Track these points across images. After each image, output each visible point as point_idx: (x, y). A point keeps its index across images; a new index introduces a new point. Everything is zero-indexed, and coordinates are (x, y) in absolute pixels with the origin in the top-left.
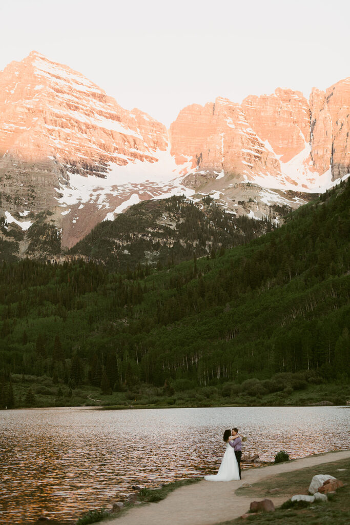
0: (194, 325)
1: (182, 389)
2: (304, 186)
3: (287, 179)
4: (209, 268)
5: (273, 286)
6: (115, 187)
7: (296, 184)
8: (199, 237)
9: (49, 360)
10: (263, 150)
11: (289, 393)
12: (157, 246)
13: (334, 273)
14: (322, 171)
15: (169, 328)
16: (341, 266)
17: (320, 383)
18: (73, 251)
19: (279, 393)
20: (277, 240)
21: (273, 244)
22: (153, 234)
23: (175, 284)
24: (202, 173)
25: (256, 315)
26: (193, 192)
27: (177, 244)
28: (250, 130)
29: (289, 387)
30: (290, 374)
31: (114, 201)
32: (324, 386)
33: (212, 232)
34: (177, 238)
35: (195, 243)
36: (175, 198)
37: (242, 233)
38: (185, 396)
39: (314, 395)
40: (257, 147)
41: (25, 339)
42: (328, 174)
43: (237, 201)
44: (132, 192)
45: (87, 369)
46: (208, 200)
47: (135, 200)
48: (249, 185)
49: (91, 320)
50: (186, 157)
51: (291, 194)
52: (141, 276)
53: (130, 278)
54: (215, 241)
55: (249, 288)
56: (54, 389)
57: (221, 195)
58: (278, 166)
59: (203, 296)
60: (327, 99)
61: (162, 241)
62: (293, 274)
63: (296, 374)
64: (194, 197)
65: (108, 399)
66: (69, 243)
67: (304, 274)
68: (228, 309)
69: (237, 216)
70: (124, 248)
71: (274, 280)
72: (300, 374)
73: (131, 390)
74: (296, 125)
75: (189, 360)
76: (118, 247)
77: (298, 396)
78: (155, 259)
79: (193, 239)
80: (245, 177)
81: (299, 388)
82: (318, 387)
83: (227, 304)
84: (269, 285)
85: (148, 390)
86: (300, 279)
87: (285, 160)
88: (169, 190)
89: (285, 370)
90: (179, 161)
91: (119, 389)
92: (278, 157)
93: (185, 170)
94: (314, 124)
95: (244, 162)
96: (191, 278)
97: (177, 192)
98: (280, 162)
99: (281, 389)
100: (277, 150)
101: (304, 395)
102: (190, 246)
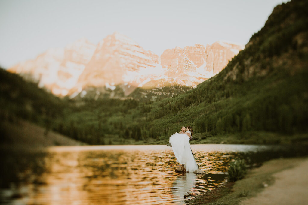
0: (167, 119)
1: (163, 139)
2: (204, 76)
3: (199, 73)
4: (173, 101)
5: (194, 106)
6: (142, 76)
7: (201, 75)
8: (170, 92)
9: (118, 130)
10: (191, 64)
11: (200, 140)
12: (156, 95)
13: (215, 101)
14: (210, 71)
15: (159, 120)
16: (217, 99)
17: (210, 137)
18: (129, 96)
19: (197, 140)
20: (195, 92)
21: (194, 92)
22: (155, 91)
23: (161, 106)
24: (171, 71)
25: (188, 115)
26: (168, 77)
27: (162, 94)
28: (186, 57)
29: (200, 138)
30: (200, 134)
31: (142, 80)
32: (212, 138)
33: (174, 90)
34: (163, 92)
35: (168, 94)
36: (162, 79)
37: (184, 91)
38: (163, 141)
39: (209, 141)
40: (189, 63)
41: (111, 124)
42: (212, 71)
43: (182, 80)
44: (148, 77)
45: (131, 133)
46: (172, 80)
47: (149, 80)
48: (186, 75)
49: (133, 117)
50: (165, 66)
51: (200, 78)
52: (150, 103)
53: (146, 104)
54: (175, 93)
55: (186, 107)
56: (119, 140)
57: (177, 78)
58: (196, 69)
59: (171, 110)
60: (212, 48)
61: (157, 93)
62: (201, 102)
63: (202, 134)
64: (168, 79)
65: (137, 143)
66: (127, 94)
67: (205, 102)
68: (179, 113)
69: (182, 85)
70: (145, 95)
71: (194, 104)
72: (204, 134)
73: (145, 140)
74: (202, 56)
75: (166, 130)
76: (143, 95)
77: (203, 141)
78: (155, 99)
79: (168, 92)
80: (185, 72)
81: (204, 138)
82: (210, 138)
83: (179, 112)
84: (192, 105)
85: (151, 140)
86: (203, 104)
87: (198, 67)
88: (160, 76)
89: (198, 132)
90: (164, 67)
91: (141, 140)
92: (195, 66)
93: (165, 70)
94: (207, 56)
95: (184, 68)
96: (167, 104)
97: (162, 77)
98: (196, 67)
99: (197, 139)
100: (195, 64)
101: (205, 141)
102: (167, 95)
